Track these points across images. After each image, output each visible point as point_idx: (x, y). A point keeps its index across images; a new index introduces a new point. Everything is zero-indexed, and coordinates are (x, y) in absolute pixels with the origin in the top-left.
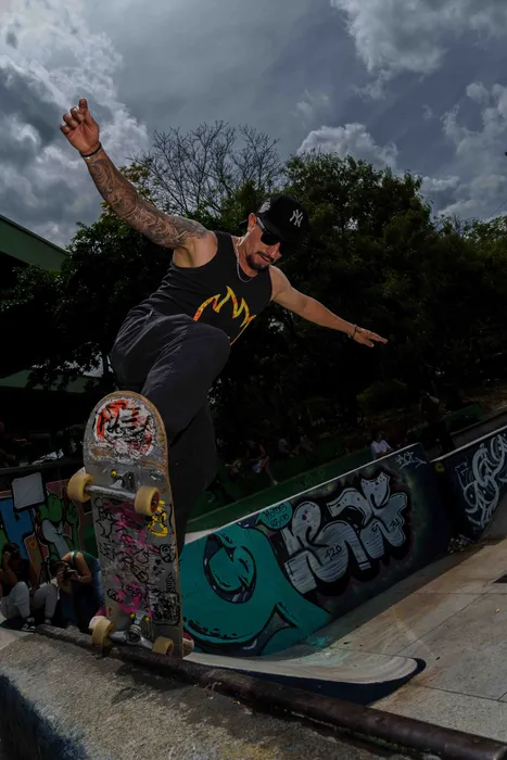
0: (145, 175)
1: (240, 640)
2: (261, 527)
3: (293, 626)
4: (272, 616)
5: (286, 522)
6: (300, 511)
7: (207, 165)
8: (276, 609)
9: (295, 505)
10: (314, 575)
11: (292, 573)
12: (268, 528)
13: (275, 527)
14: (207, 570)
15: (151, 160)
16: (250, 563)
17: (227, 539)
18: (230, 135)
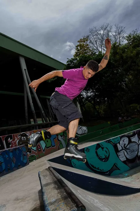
0: (87, 40)
1: (105, 171)
2: (111, 143)
3: (119, 169)
4: (113, 166)
5: (118, 142)
6: (123, 139)
7: (104, 36)
8: (114, 164)
9: (121, 137)
10: (126, 157)
11: (119, 156)
12: (113, 143)
13: (115, 143)
14: (96, 152)
15: (88, 36)
16: (108, 152)
17: (102, 145)
18: (111, 27)
